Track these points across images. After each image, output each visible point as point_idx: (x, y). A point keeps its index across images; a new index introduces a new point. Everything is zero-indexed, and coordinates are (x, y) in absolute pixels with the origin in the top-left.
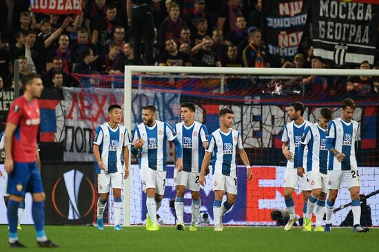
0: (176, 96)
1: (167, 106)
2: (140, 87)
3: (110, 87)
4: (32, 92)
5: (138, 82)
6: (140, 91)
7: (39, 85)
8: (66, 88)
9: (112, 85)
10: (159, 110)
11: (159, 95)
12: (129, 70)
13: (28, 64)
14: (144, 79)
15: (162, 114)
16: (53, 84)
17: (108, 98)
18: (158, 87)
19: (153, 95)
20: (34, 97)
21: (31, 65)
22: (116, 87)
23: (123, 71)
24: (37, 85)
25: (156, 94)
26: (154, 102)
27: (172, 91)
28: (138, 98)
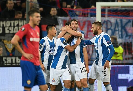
0: (129, 21)
1: (123, 28)
2: (106, 16)
3: (88, 16)
4: (33, 21)
5: (105, 13)
6: (106, 18)
7: (38, 17)
8: (59, 17)
9: (89, 15)
10: (118, 30)
11: (119, 21)
12: (99, 5)
13: (34, 3)
14: (109, 11)
15: (120, 33)
16: (51, 15)
17: (87, 23)
18: (118, 16)
19: (115, 20)
20: (35, 25)
21: (36, 3)
22: (91, 16)
23: (95, 6)
24: (37, 17)
25: (116, 20)
26: (116, 25)
27: (127, 18)
28: (105, 23)
